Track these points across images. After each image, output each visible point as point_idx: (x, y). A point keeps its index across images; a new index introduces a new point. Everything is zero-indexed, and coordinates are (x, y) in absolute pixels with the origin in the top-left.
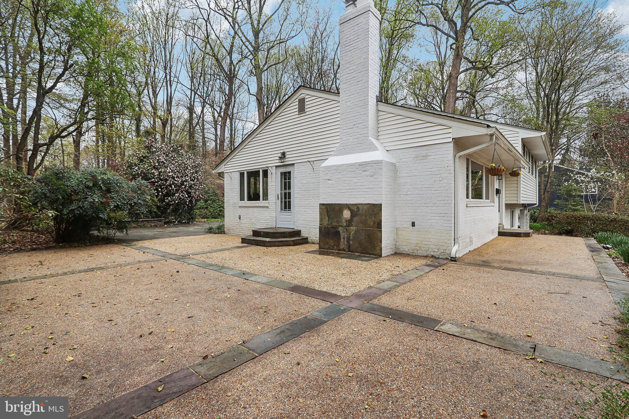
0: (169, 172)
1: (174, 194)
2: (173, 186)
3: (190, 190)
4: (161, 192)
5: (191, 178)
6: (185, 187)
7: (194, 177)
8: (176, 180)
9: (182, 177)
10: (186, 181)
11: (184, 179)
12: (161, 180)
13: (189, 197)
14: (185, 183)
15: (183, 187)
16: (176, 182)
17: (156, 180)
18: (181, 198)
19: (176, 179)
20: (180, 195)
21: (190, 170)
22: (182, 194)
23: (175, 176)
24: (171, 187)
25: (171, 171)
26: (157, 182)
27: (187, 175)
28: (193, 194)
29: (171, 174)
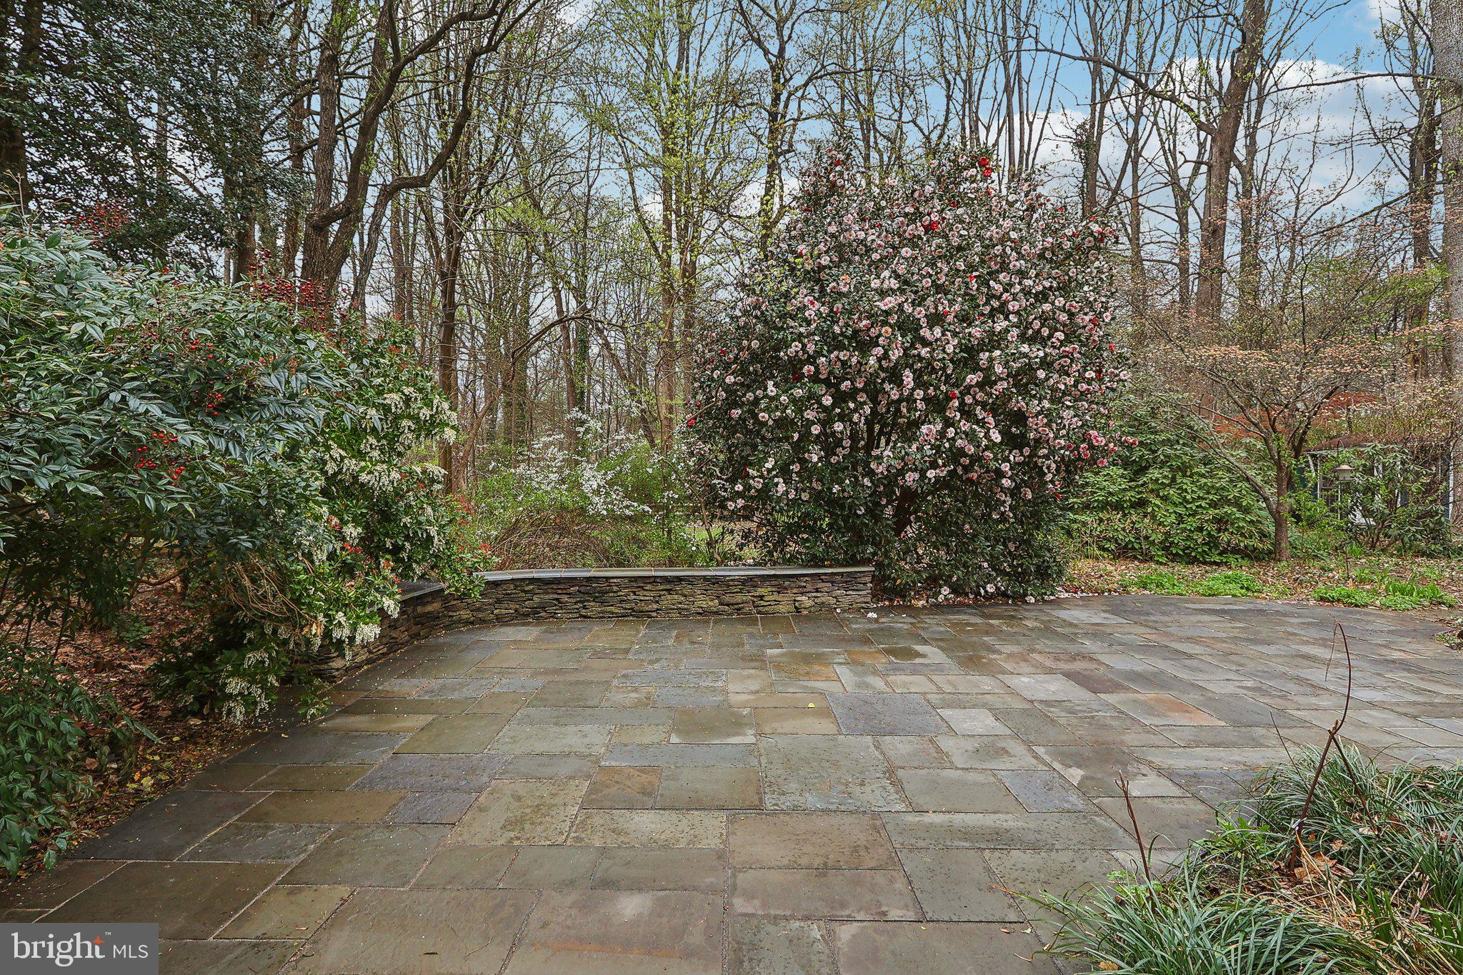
0: (883, 293)
1: (909, 431)
2: (908, 378)
3: (1018, 403)
4: (842, 418)
5: (1024, 325)
6: (987, 383)
7: (1044, 318)
8: (925, 343)
9: (965, 319)
10: (994, 341)
11: (976, 332)
12: (835, 343)
13: (1015, 442)
14: (984, 356)
15: (972, 378)
16: (924, 352)
17: (811, 348)
18: (962, 453)
19: (925, 332)
20: (951, 432)
21: (1022, 274)
22: (965, 426)
23: (920, 313)
24: (899, 383)
25: (894, 284)
26: (811, 360)
27: (1003, 310)
28: (1037, 424)
29: (890, 302)
